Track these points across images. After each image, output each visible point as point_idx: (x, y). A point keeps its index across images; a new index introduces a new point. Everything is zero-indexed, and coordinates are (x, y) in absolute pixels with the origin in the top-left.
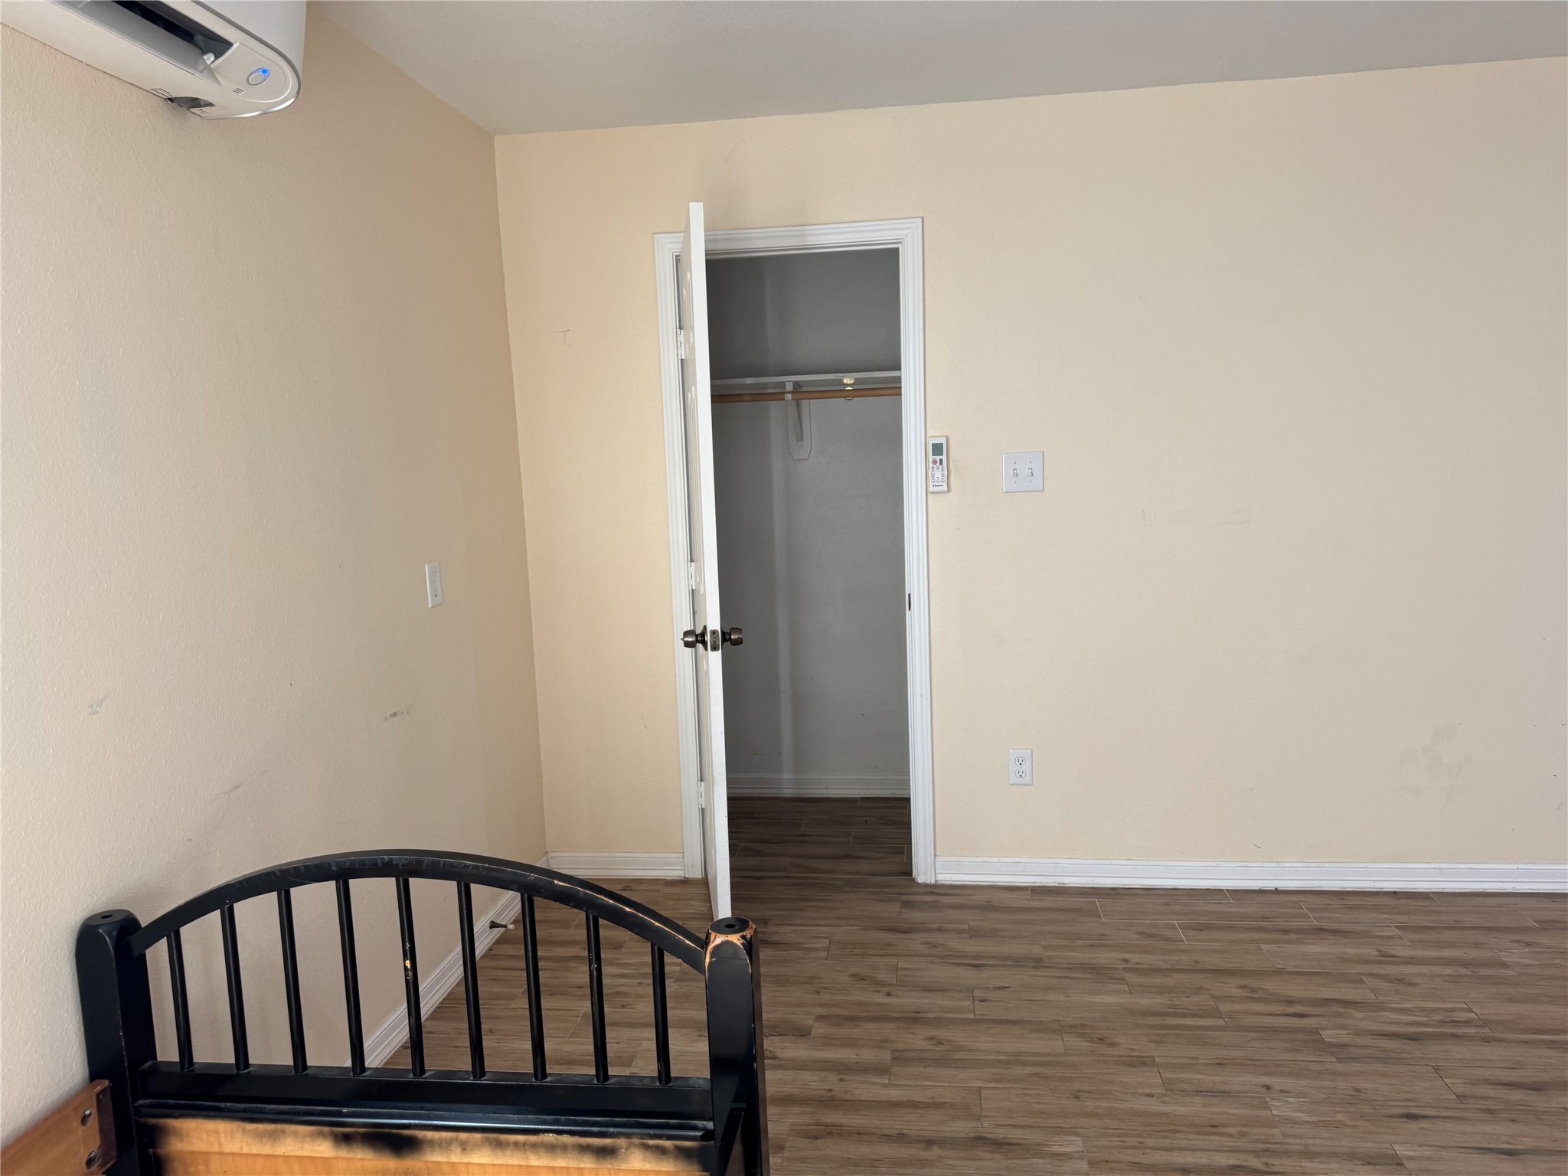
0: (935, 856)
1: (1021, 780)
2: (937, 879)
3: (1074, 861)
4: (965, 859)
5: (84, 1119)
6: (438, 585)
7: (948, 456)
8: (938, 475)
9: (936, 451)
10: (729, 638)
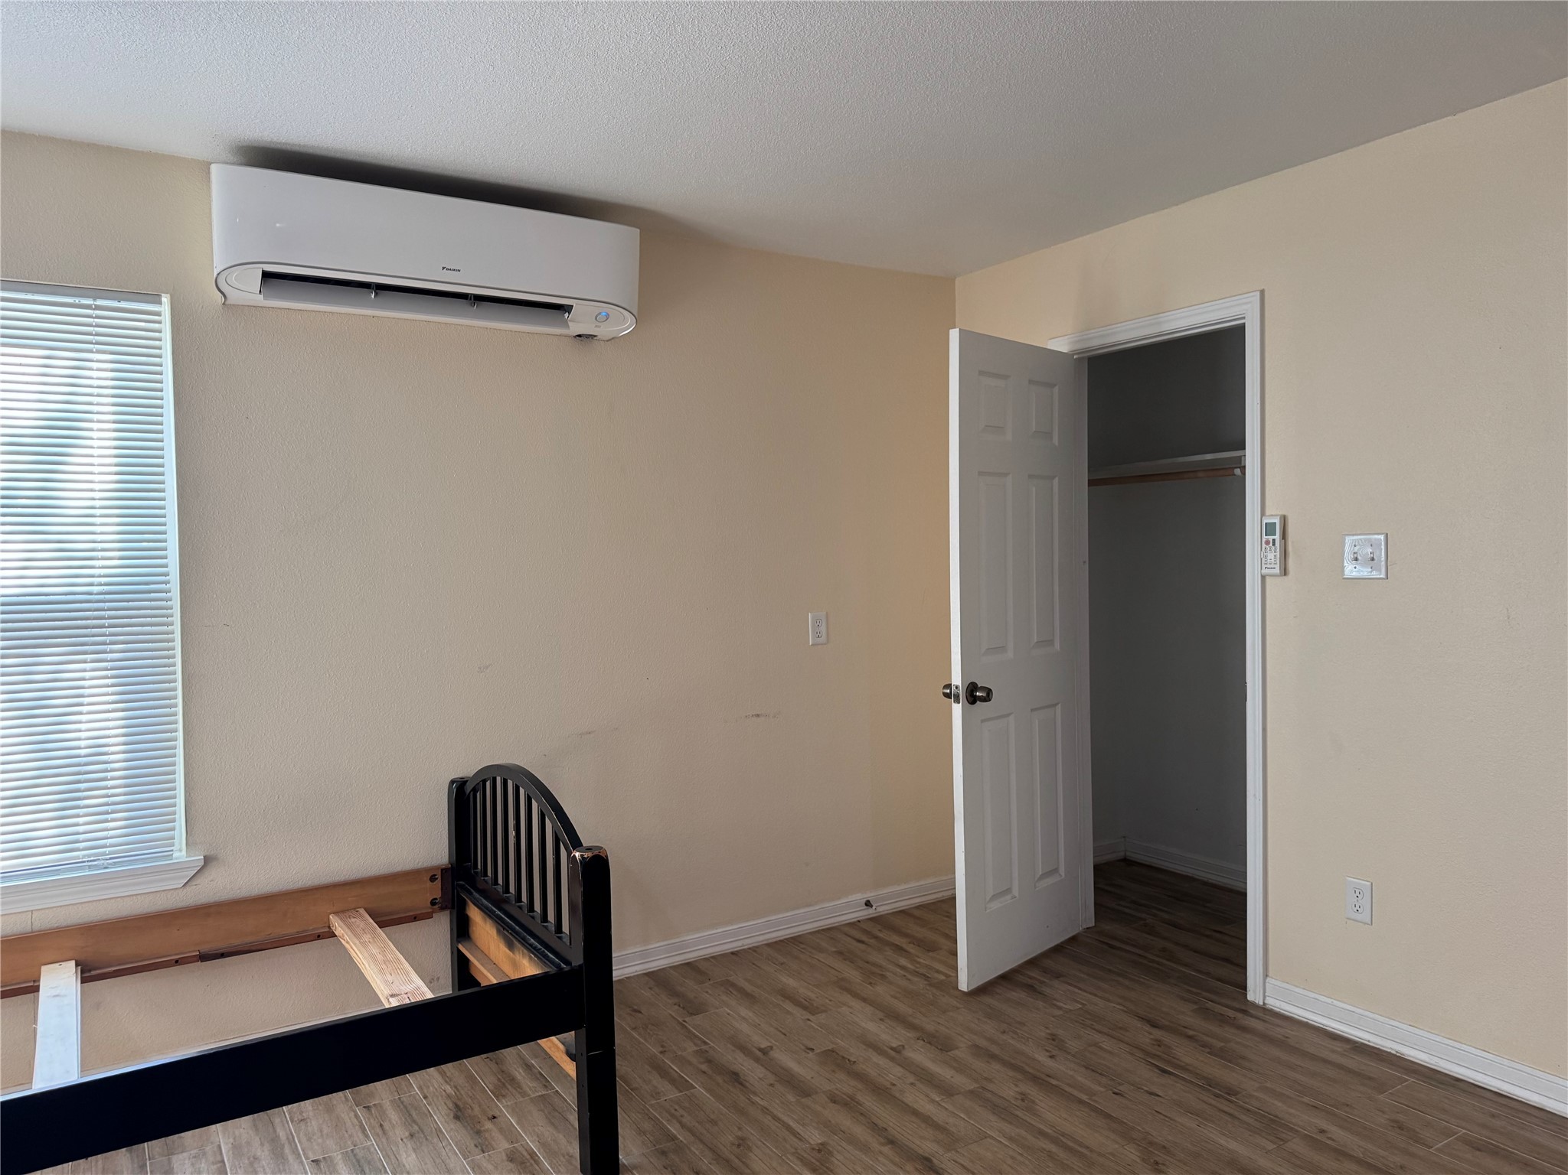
0: (1266, 976)
1: (1358, 916)
2: (1266, 1002)
3: (1417, 1031)
4: (1297, 990)
5: (433, 879)
6: (823, 629)
7: (1284, 536)
8: (1271, 556)
9: (1270, 529)
10: (974, 694)
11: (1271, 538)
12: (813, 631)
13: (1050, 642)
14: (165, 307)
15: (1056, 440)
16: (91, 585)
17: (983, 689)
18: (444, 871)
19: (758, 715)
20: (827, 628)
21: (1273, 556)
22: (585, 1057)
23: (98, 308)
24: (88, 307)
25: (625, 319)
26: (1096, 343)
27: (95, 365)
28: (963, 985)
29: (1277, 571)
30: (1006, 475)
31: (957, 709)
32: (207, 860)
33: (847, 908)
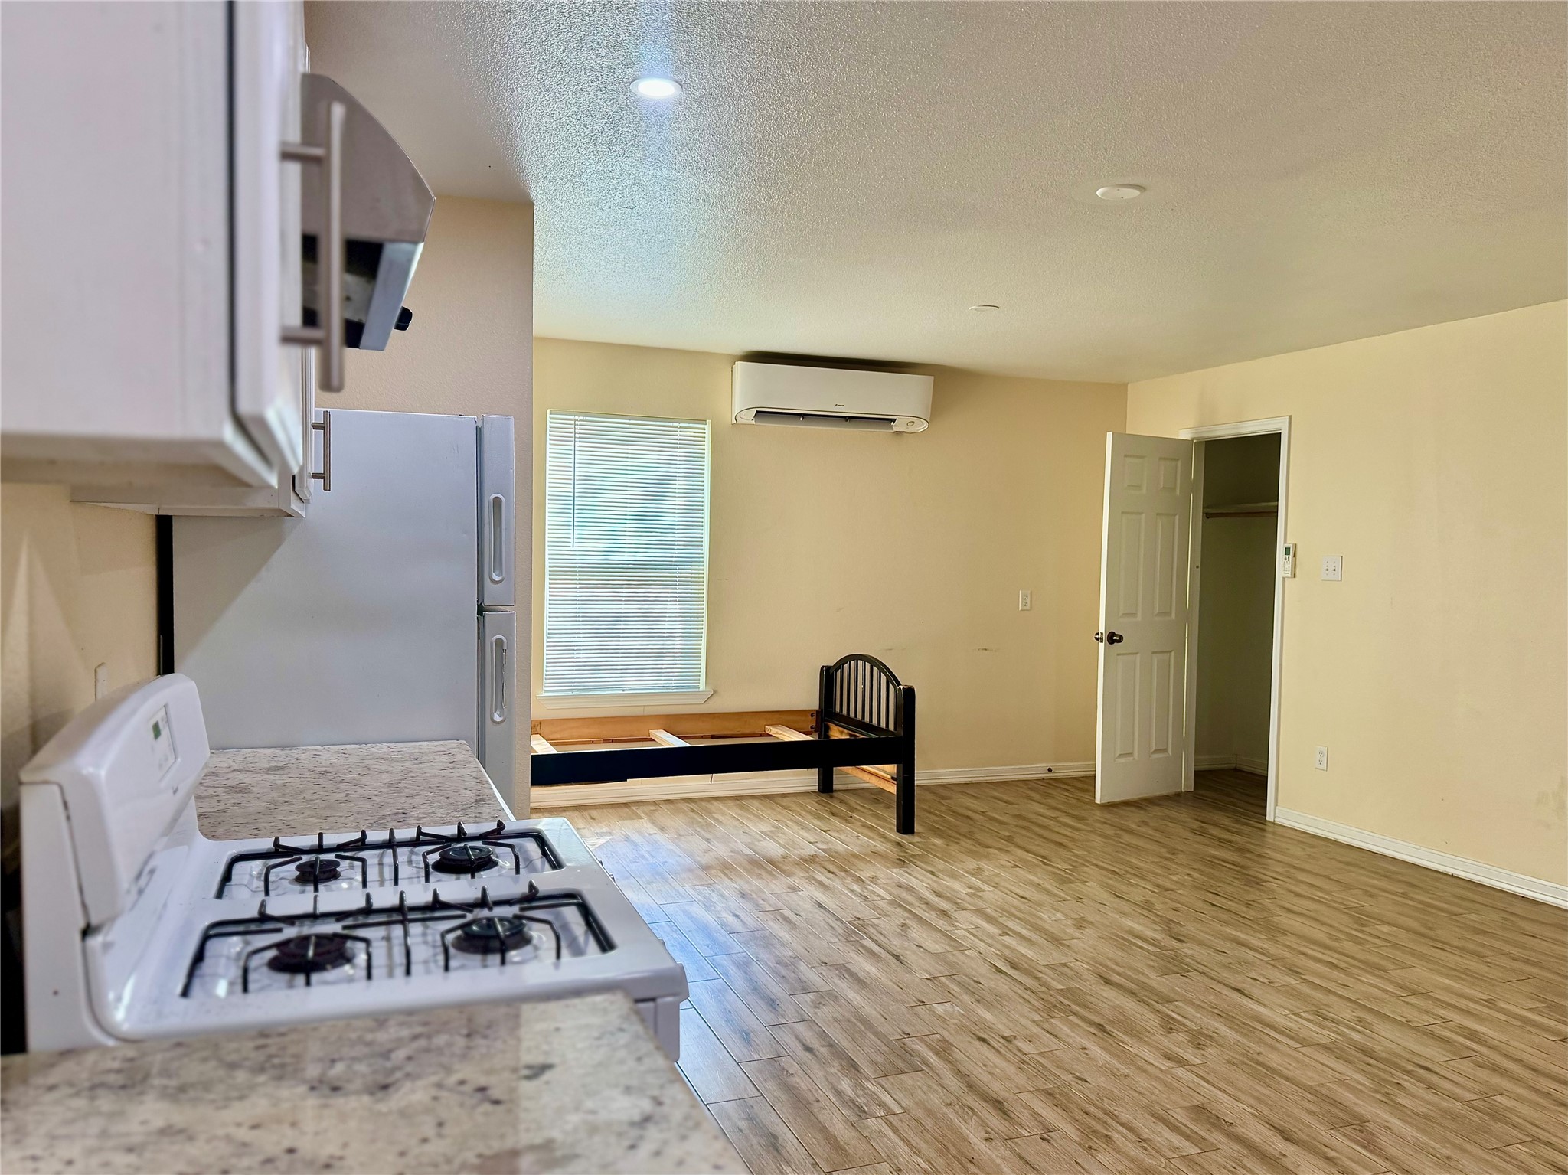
0: (1276, 805)
2: (1277, 820)
4: (1290, 811)
5: (812, 716)
6: (1028, 601)
7: (1295, 556)
8: (1287, 566)
9: (1287, 552)
10: (1113, 638)
11: (1287, 556)
12: (1022, 602)
13: (1169, 614)
14: (707, 427)
15: (1178, 493)
16: (672, 557)
17: (1117, 635)
18: (817, 712)
19: (986, 649)
20: (1031, 601)
21: (1289, 566)
22: (901, 778)
23: (681, 427)
24: (677, 427)
25: (923, 424)
26: (1205, 435)
27: (678, 454)
28: (1098, 801)
29: (1289, 575)
30: (1141, 513)
31: (1102, 646)
32: (714, 691)
33: (1036, 770)
